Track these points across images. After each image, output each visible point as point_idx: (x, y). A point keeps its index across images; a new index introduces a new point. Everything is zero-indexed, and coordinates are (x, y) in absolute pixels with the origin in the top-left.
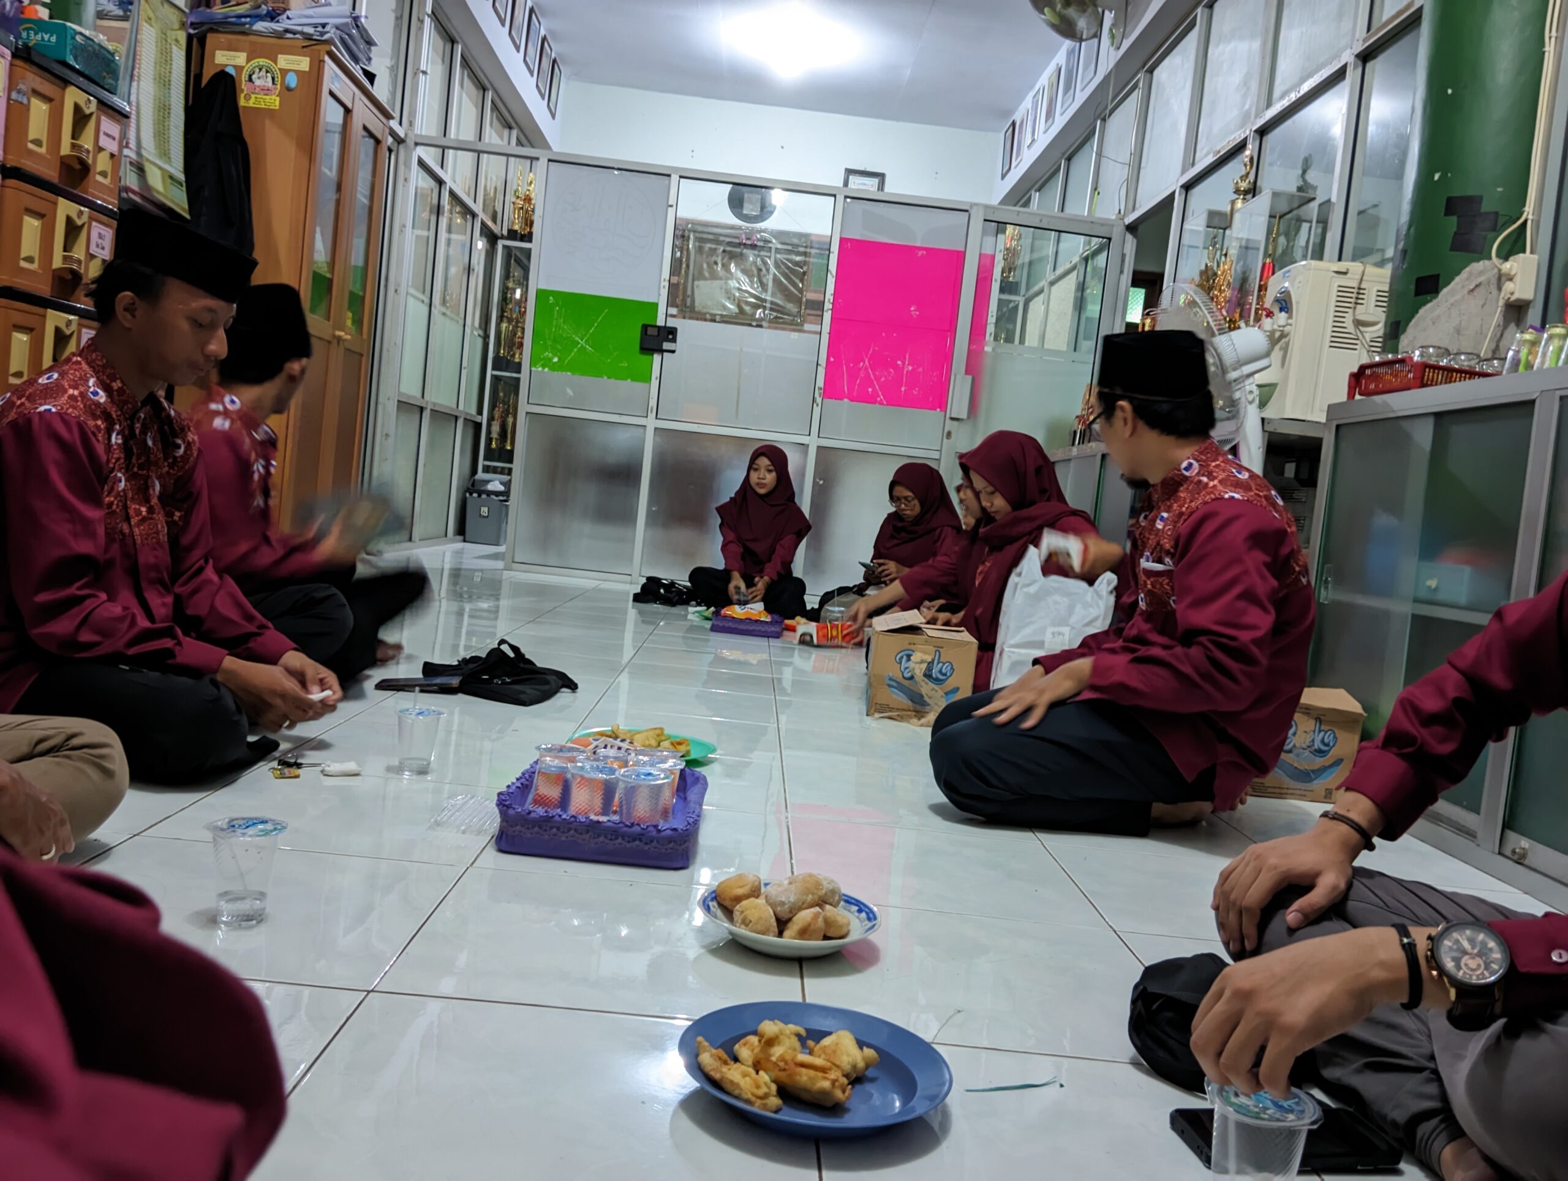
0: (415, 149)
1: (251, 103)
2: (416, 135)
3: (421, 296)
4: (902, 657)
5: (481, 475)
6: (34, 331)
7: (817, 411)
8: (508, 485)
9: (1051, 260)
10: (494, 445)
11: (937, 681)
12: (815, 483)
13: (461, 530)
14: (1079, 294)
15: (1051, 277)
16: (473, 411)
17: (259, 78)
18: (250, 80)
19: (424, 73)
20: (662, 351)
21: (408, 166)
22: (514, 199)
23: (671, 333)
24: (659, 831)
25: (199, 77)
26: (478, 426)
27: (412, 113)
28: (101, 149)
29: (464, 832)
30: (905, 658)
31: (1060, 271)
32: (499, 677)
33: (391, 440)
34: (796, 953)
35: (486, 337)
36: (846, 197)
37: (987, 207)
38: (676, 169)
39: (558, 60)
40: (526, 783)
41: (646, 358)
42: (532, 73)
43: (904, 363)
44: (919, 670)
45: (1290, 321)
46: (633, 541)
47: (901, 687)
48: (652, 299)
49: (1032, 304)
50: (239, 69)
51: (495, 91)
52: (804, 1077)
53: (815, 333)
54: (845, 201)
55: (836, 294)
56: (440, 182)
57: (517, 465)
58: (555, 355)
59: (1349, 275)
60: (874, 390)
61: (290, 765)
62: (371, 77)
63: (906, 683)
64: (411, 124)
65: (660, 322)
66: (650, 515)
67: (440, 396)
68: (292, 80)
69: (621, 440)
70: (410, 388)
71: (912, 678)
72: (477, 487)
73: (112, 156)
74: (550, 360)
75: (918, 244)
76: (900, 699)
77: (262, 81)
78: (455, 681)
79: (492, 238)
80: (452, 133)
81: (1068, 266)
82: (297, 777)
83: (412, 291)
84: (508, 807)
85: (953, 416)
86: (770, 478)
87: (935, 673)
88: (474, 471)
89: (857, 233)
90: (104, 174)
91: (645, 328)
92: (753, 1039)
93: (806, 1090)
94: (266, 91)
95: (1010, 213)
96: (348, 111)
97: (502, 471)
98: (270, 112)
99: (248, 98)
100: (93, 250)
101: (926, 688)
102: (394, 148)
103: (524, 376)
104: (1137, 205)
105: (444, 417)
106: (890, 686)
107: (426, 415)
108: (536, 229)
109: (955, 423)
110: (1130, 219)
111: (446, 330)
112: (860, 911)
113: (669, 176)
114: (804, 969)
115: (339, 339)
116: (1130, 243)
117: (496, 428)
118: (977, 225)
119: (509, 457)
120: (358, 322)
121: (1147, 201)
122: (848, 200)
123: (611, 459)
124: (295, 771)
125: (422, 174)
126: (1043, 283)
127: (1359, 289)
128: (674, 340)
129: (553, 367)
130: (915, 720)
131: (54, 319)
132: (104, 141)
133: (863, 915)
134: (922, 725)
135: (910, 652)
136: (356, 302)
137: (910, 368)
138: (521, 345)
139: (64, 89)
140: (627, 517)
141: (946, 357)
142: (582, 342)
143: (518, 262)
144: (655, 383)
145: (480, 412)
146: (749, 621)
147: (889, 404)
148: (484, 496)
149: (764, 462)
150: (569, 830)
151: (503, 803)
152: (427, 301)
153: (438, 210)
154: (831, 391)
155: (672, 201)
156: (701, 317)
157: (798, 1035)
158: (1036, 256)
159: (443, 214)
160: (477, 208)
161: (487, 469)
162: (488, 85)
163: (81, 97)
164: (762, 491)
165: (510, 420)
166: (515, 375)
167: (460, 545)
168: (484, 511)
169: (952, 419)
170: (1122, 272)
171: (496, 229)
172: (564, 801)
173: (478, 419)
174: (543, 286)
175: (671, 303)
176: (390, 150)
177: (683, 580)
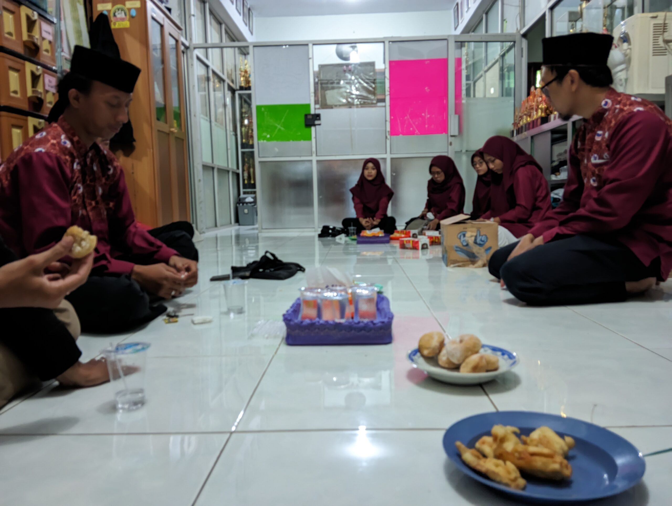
0: (194, 51)
1: (117, 26)
2: (194, 44)
3: (206, 118)
4: (460, 236)
5: (242, 196)
6: (24, 127)
7: (388, 142)
8: (255, 198)
9: (484, 61)
10: (246, 182)
11: (480, 245)
12: (392, 175)
13: (237, 221)
14: (501, 73)
15: (486, 68)
16: (235, 168)
17: (119, 14)
18: (115, 15)
19: (194, 15)
20: (315, 125)
21: (192, 58)
22: (240, 72)
23: (317, 117)
24: (374, 324)
25: (91, 18)
26: (238, 175)
27: (191, 35)
28: (43, 39)
29: (267, 338)
30: (462, 237)
31: (489, 64)
32: (268, 269)
33: (202, 183)
34: (477, 381)
35: (236, 135)
36: (389, 42)
37: (455, 36)
38: (311, 41)
39: (251, 8)
40: (296, 309)
41: (308, 129)
42: (240, 14)
43: (425, 114)
44: (471, 241)
45: (630, 47)
46: (313, 213)
47: (462, 251)
48: (307, 102)
49: (477, 84)
50: (109, 11)
51: (226, 25)
52: (539, 463)
53: (382, 106)
54: (389, 44)
55: (391, 87)
56: (207, 66)
57: (258, 189)
58: (268, 134)
59: (658, 18)
60: (413, 129)
61: (173, 317)
62: (169, 10)
63: (465, 248)
64: (191, 39)
65: (312, 112)
66: (320, 201)
67: (220, 162)
68: (134, 13)
69: (301, 168)
70: (207, 160)
71: (467, 245)
72: (241, 201)
73: (50, 42)
74: (266, 136)
75: (425, 58)
76: (463, 256)
77: (120, 15)
78: (248, 274)
79: (233, 91)
80: (209, 41)
81: (493, 61)
82: (176, 322)
83: (202, 116)
84: (290, 320)
85: (452, 134)
86: (374, 172)
87: (478, 241)
88: (239, 194)
89: (397, 58)
90: (47, 51)
91: (306, 116)
92: (488, 439)
93: (542, 472)
94: (122, 20)
95: (466, 37)
96: (162, 26)
97: (251, 193)
98: (126, 30)
99: (115, 24)
100: (47, 88)
101: (475, 249)
102: (185, 51)
103: (256, 150)
104: (526, 24)
105: (223, 171)
106: (456, 251)
107: (216, 171)
108: (252, 84)
109: (453, 138)
110: (523, 31)
111: (219, 133)
112: (503, 354)
113: (307, 45)
114: (487, 391)
115: (172, 132)
116: (524, 43)
117: (246, 174)
118: (452, 45)
119: (254, 186)
120: (180, 125)
121: (530, 21)
122: (391, 43)
123: (299, 178)
124: (175, 319)
125: (199, 63)
126: (482, 72)
127: (665, 24)
128: (319, 119)
129: (268, 140)
130: (471, 266)
131: (32, 122)
132: (44, 35)
133: (506, 356)
134: (476, 267)
135: (464, 233)
136: (178, 116)
137: (429, 116)
138: (252, 137)
139: (19, 7)
140: (309, 203)
141: (445, 108)
142: (279, 127)
143: (246, 101)
144: (313, 140)
145: (238, 168)
146: (374, 237)
147: (421, 134)
148: (245, 205)
149: (370, 165)
150: (325, 329)
151: (287, 319)
152: (209, 120)
153: (208, 79)
154: (394, 132)
155: (310, 56)
156: (331, 107)
157: (515, 433)
158: (476, 59)
159: (210, 80)
160: (225, 77)
161: (245, 193)
162: (222, 21)
163: (29, 12)
164: (370, 178)
165: (251, 170)
166: (250, 150)
167: (237, 227)
168: (246, 211)
169: (452, 136)
170: (522, 56)
171: (233, 86)
172: (319, 315)
173: (238, 171)
174: (259, 103)
175: (316, 102)
176: (183, 52)
177: (339, 226)
